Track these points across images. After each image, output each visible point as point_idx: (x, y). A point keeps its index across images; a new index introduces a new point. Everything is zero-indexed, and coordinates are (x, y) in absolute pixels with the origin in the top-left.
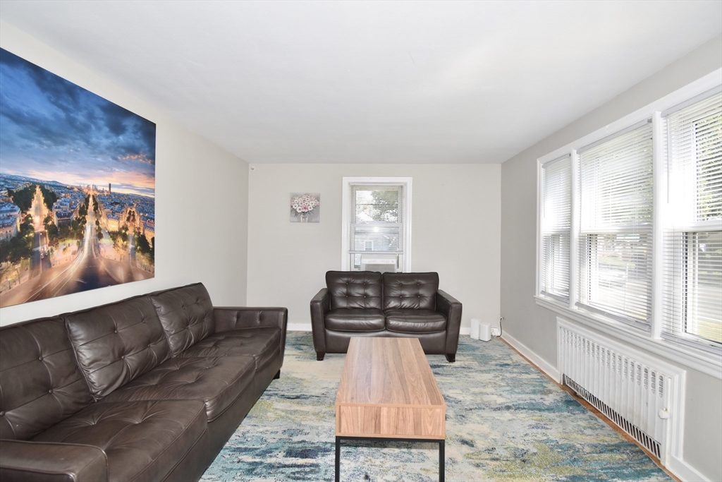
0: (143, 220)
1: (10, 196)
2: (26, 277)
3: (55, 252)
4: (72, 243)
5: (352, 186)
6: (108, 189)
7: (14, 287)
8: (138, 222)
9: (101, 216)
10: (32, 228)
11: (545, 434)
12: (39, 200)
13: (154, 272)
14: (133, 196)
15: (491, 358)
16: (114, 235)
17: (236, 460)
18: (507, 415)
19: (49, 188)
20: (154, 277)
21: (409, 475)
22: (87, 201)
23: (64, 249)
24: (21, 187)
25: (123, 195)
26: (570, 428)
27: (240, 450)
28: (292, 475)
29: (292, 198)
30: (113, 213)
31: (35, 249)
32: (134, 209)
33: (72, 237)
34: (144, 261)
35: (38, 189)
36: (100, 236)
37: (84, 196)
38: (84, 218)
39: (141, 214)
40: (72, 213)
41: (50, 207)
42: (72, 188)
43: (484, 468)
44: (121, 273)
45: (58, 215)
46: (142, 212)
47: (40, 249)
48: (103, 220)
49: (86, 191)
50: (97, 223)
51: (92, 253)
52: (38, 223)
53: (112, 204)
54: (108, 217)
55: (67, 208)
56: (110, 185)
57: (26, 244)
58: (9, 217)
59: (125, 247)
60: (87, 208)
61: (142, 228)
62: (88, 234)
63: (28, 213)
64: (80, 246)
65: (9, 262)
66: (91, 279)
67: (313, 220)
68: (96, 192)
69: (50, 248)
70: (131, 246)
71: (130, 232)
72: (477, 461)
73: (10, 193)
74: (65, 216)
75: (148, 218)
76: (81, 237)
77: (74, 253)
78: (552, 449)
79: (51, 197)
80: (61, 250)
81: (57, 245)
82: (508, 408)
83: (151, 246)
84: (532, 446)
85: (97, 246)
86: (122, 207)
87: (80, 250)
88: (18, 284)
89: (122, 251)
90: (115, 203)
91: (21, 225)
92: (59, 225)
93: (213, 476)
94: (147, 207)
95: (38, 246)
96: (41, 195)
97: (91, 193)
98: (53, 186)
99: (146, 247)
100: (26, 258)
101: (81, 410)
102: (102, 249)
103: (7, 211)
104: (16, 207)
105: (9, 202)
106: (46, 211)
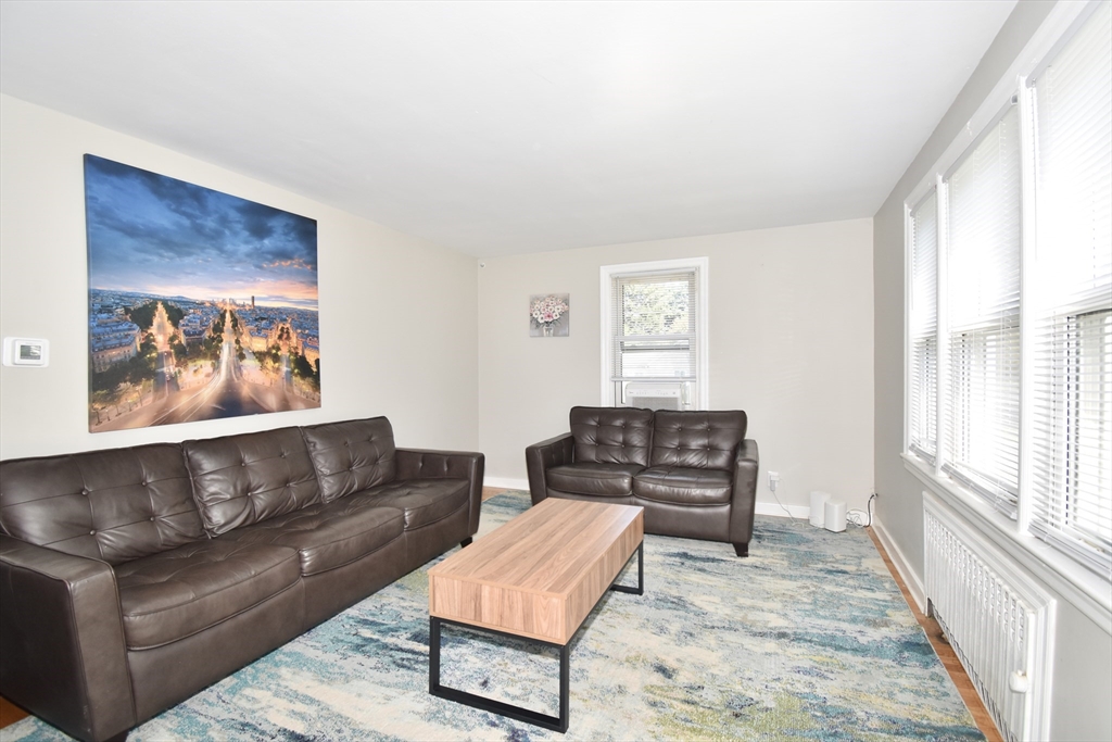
0: (302, 337)
1: (127, 314)
2: (149, 400)
3: (184, 374)
4: (206, 365)
5: (616, 279)
6: (250, 303)
7: (135, 409)
8: (294, 340)
9: (242, 334)
10: (155, 348)
11: (811, 685)
12: (161, 317)
13: (319, 401)
14: (285, 309)
15: (821, 558)
16: (260, 356)
17: (354, 632)
18: (771, 645)
19: (173, 304)
20: (320, 406)
21: (543, 694)
22: (223, 316)
23: (195, 371)
24: (140, 304)
25: (272, 309)
26: (873, 685)
27: (365, 622)
28: (400, 662)
29: (532, 303)
30: (259, 330)
31: (159, 370)
32: (288, 325)
33: (204, 356)
34: (304, 387)
35: (160, 306)
36: (242, 357)
37: (219, 311)
38: (219, 336)
39: (299, 331)
40: (204, 331)
41: (175, 324)
42: (203, 303)
43: (662, 709)
44: (271, 400)
45: (186, 333)
46: (300, 328)
47: (165, 369)
48: (245, 339)
49: (221, 306)
50: (237, 342)
51: (231, 376)
52: (161, 343)
53: (256, 320)
54: (252, 335)
55: (197, 325)
56: (253, 298)
57: (148, 365)
58: (127, 336)
59: (277, 370)
60: (223, 325)
61: (300, 348)
62: (226, 353)
63: (149, 331)
64: (216, 368)
65: (129, 383)
66: (230, 405)
67: (560, 333)
68: (234, 307)
69: (177, 369)
70: (284, 369)
71: (284, 352)
72: (658, 699)
73: (127, 311)
74: (195, 334)
75: (308, 335)
76: (216, 357)
77: (208, 375)
78: (805, 710)
79: (176, 313)
80: (192, 372)
81: (186, 366)
82: (782, 635)
83: (315, 370)
84: (771, 696)
85: (239, 368)
86: (271, 323)
87: (216, 372)
88: (139, 406)
89: (272, 375)
90: (262, 319)
91: (142, 345)
92: (188, 344)
93: (317, 645)
94: (307, 324)
95: (163, 367)
96: (164, 312)
97: (228, 308)
98: (178, 302)
99: (307, 370)
100: (148, 379)
101: (187, 544)
102: (245, 372)
103: (125, 330)
104: (135, 325)
105: (126, 320)
106: (170, 329)
